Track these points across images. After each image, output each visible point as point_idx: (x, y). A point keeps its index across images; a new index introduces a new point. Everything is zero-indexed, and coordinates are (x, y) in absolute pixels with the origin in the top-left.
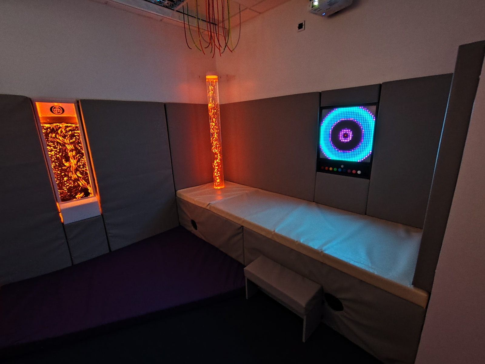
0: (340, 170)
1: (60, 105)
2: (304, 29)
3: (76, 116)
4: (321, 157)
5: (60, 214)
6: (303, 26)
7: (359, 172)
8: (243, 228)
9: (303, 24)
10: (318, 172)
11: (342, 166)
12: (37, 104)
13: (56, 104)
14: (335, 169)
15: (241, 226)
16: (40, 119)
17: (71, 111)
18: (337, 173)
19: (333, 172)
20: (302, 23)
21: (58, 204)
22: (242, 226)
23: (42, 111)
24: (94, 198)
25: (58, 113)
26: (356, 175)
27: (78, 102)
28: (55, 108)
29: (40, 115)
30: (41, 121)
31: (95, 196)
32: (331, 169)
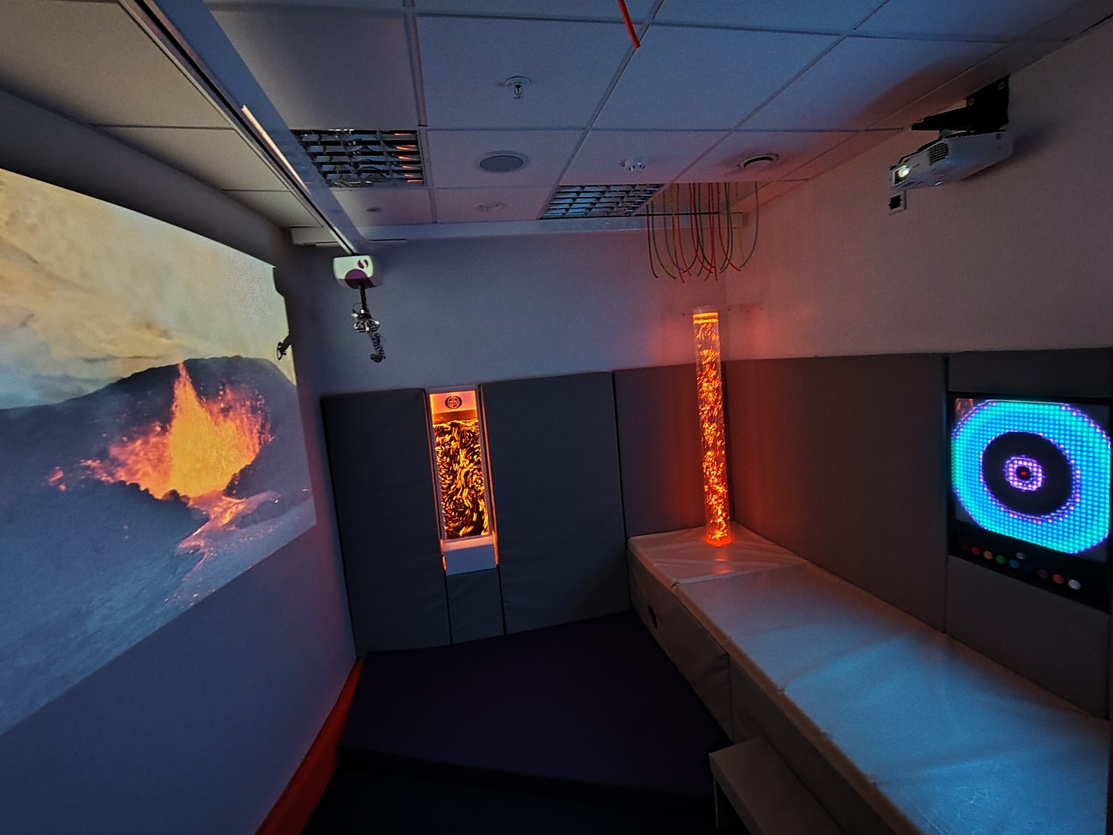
0: (1013, 564)
1: (457, 394)
2: (905, 208)
3: (475, 408)
4: (959, 517)
5: (444, 558)
6: (902, 203)
7: (1074, 584)
8: (729, 659)
9: (902, 198)
10: (952, 555)
11: (1020, 556)
12: (431, 396)
13: (453, 394)
14: (1000, 560)
15: (724, 653)
16: (433, 418)
17: (470, 403)
18: (1005, 569)
19: (992, 565)
20: (899, 196)
21: (442, 542)
22: (727, 654)
23: (435, 406)
24: (488, 538)
25: (454, 406)
26: (1064, 590)
27: (479, 386)
28: (451, 400)
29: (433, 413)
30: (434, 421)
31: (491, 534)
32: (988, 555)
